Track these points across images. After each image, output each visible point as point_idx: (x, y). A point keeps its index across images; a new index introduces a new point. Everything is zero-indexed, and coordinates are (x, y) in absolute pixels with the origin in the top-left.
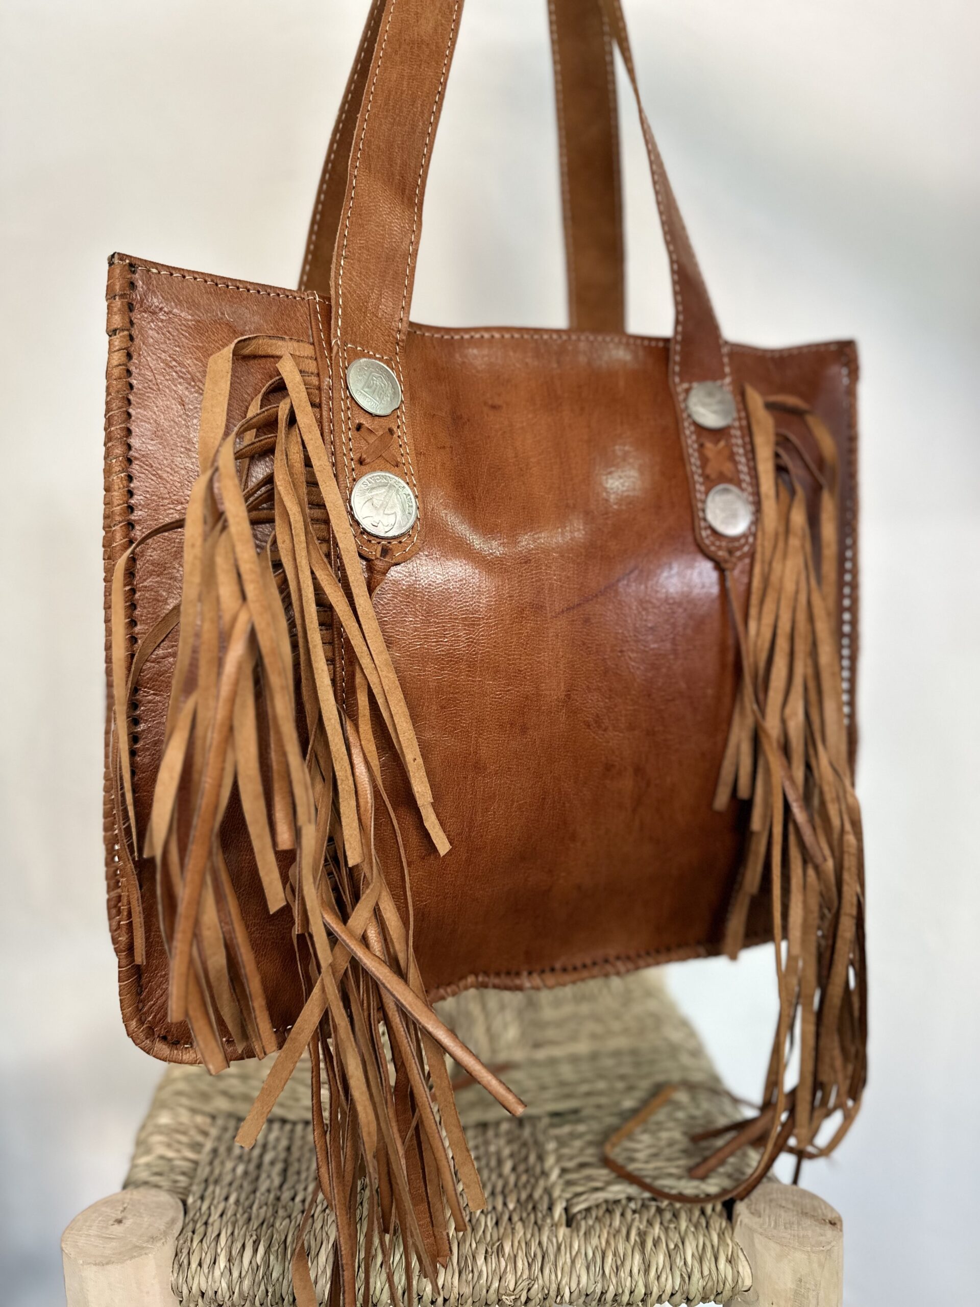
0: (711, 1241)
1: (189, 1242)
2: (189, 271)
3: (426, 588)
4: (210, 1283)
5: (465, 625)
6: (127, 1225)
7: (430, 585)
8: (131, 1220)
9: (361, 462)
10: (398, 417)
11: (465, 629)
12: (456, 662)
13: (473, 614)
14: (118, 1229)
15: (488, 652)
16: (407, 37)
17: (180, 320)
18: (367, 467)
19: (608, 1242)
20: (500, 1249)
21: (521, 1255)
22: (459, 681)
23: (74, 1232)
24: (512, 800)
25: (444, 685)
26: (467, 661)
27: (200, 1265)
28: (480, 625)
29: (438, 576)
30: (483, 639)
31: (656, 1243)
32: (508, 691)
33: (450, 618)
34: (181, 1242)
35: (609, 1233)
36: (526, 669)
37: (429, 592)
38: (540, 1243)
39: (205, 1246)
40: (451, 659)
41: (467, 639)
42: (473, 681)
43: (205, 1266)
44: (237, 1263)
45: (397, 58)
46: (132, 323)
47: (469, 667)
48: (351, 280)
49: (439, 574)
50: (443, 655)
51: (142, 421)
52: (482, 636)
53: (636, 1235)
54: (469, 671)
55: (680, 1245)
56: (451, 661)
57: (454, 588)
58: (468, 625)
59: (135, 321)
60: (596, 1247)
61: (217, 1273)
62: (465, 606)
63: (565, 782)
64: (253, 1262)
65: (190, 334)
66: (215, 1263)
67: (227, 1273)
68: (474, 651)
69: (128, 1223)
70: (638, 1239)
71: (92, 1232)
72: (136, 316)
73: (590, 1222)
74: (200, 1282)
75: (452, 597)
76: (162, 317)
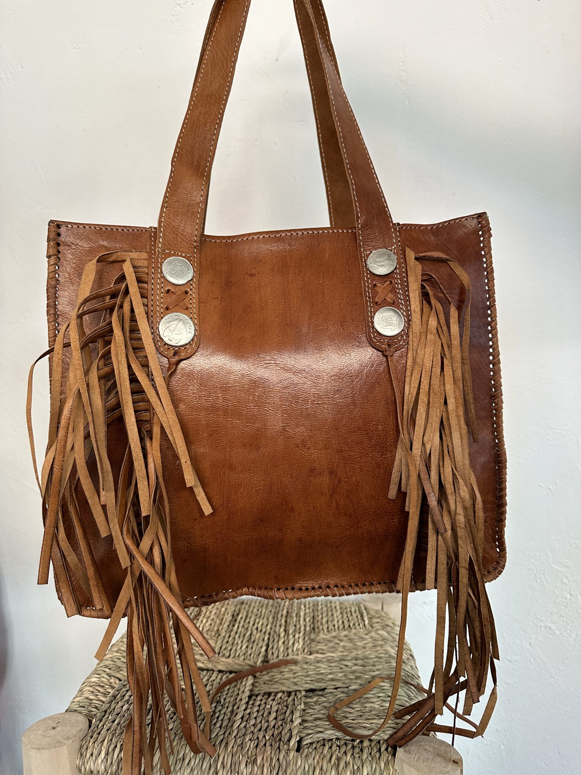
0: (380, 767)
1: (88, 742)
2: (87, 224)
3: (200, 371)
4: (95, 766)
5: (222, 391)
6: (57, 730)
7: (202, 370)
8: (60, 728)
9: (167, 309)
10: (191, 284)
11: (221, 393)
12: (217, 411)
13: (226, 384)
14: (52, 732)
15: (235, 405)
16: (206, 93)
17: (82, 248)
18: (169, 311)
19: (318, 762)
20: (255, 761)
21: (266, 765)
22: (218, 421)
23: (30, 732)
24: (252, 487)
25: (210, 423)
26: (223, 410)
27: (92, 755)
28: (230, 390)
29: (206, 365)
30: (232, 398)
31: (347, 764)
32: (247, 426)
33: (213, 387)
34: (84, 742)
35: (319, 757)
36: (258, 414)
37: (201, 374)
38: (278, 759)
39: (96, 745)
40: (213, 409)
41: (223, 398)
42: (227, 421)
43: (94, 756)
44: (111, 755)
45: (200, 105)
46: (59, 252)
47: (224, 413)
48: (169, 218)
49: (207, 364)
50: (209, 407)
51: (63, 297)
52: (232, 396)
53: (335, 759)
54: (224, 415)
55: (361, 768)
56: (214, 410)
57: (215, 371)
58: (223, 391)
59: (60, 250)
60: (311, 764)
61: (100, 761)
62: (222, 380)
63: (284, 478)
64: (119, 756)
65: (86, 254)
66: (99, 755)
67: (105, 760)
68: (227, 404)
69: (58, 729)
70: (336, 762)
71: (39, 732)
72: (61, 248)
73: (310, 750)
74: (90, 765)
75: (214, 376)
76: (73, 247)
